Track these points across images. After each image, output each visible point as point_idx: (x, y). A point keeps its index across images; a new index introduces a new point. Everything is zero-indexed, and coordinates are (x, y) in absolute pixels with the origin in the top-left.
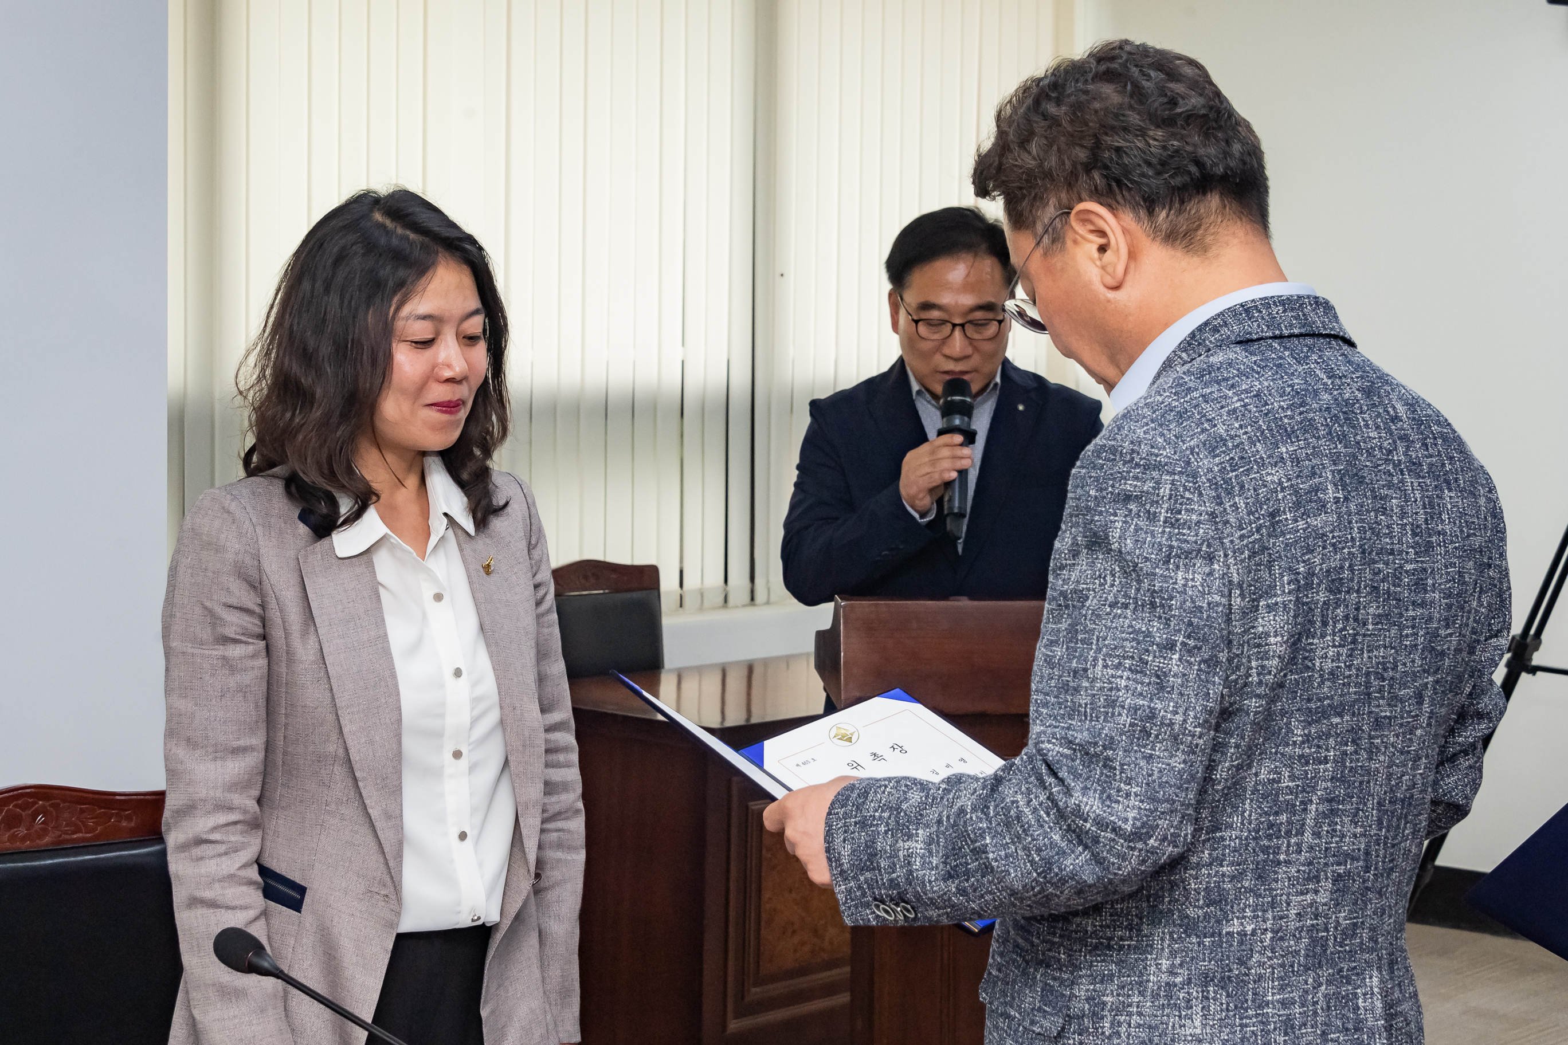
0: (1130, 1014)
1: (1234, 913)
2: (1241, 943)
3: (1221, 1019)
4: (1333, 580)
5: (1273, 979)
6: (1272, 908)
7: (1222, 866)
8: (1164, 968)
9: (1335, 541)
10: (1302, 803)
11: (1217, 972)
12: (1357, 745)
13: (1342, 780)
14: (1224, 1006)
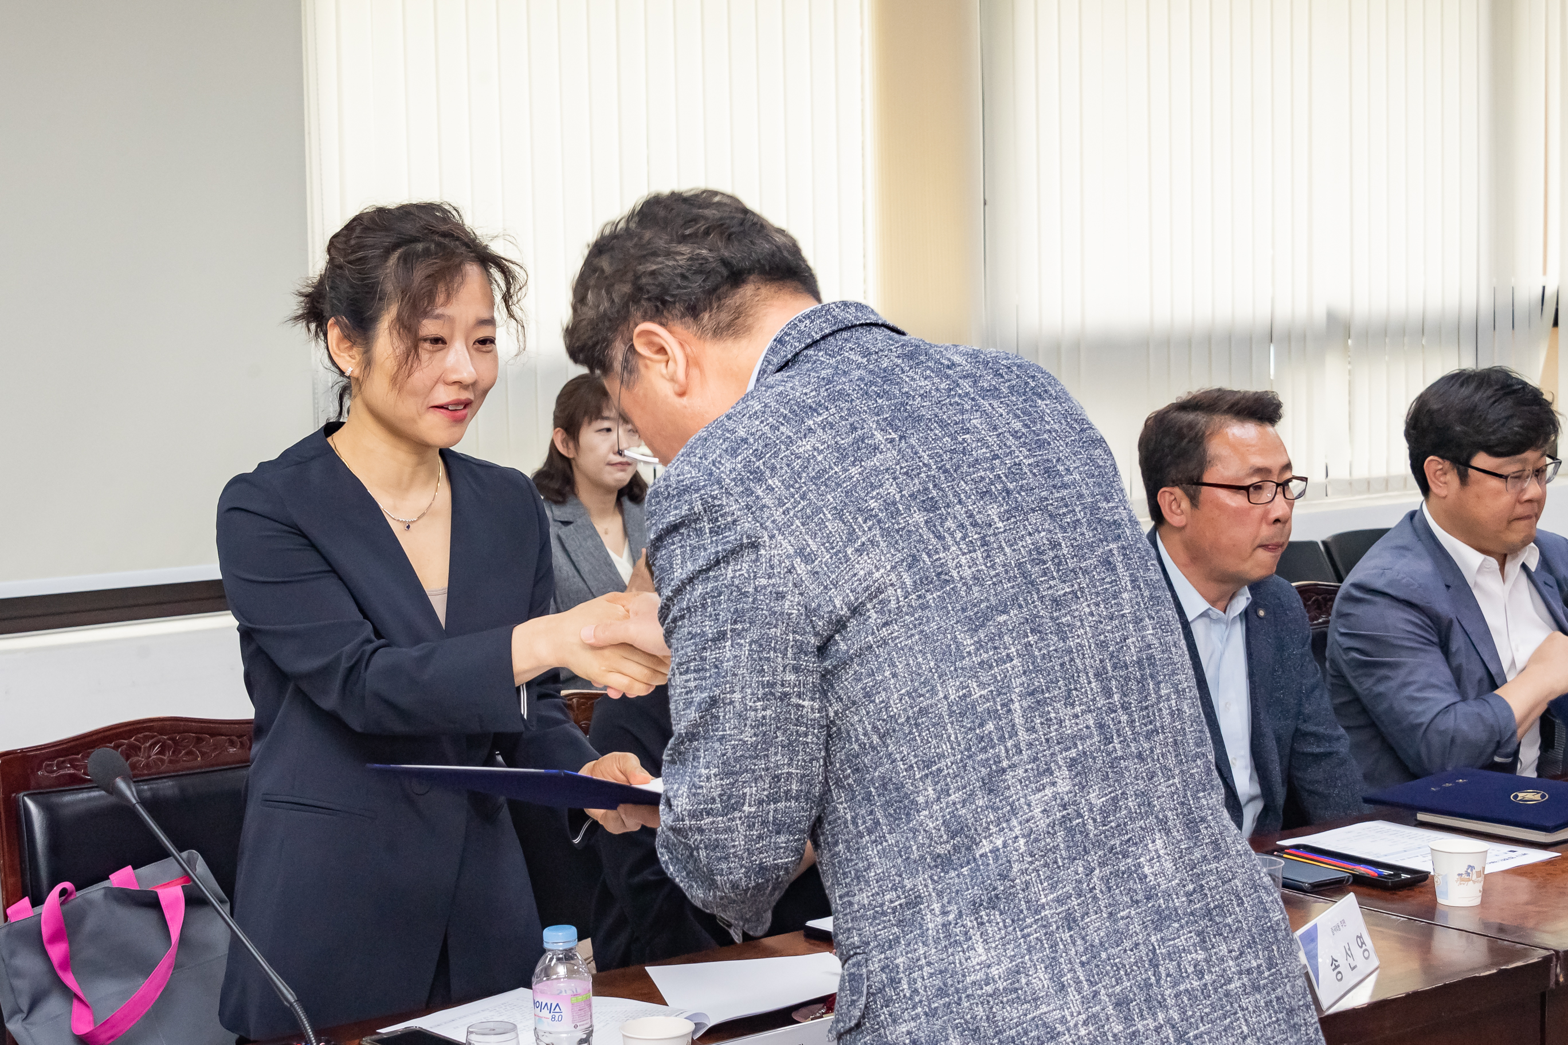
0: (921, 968)
1: (979, 835)
2: (996, 859)
3: (1001, 939)
4: (924, 501)
5: (1041, 881)
6: (1015, 815)
7: (950, 796)
8: (937, 912)
9: (905, 470)
10: (1002, 705)
11: (983, 894)
12: (1040, 632)
13: (1038, 670)
14: (1001, 924)
